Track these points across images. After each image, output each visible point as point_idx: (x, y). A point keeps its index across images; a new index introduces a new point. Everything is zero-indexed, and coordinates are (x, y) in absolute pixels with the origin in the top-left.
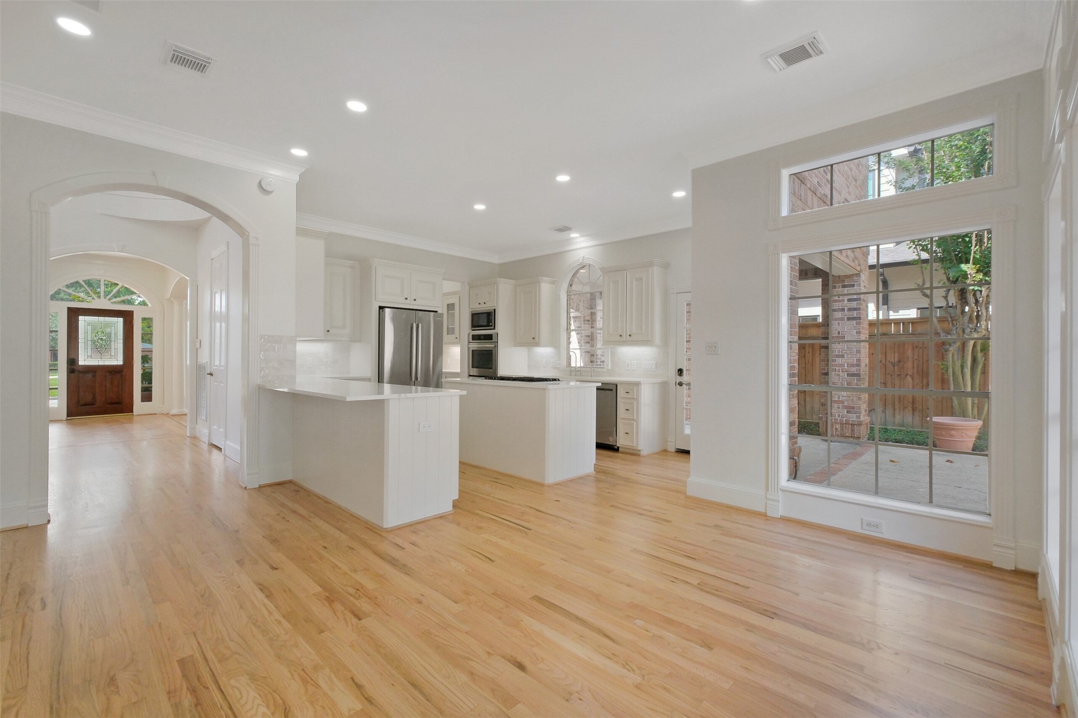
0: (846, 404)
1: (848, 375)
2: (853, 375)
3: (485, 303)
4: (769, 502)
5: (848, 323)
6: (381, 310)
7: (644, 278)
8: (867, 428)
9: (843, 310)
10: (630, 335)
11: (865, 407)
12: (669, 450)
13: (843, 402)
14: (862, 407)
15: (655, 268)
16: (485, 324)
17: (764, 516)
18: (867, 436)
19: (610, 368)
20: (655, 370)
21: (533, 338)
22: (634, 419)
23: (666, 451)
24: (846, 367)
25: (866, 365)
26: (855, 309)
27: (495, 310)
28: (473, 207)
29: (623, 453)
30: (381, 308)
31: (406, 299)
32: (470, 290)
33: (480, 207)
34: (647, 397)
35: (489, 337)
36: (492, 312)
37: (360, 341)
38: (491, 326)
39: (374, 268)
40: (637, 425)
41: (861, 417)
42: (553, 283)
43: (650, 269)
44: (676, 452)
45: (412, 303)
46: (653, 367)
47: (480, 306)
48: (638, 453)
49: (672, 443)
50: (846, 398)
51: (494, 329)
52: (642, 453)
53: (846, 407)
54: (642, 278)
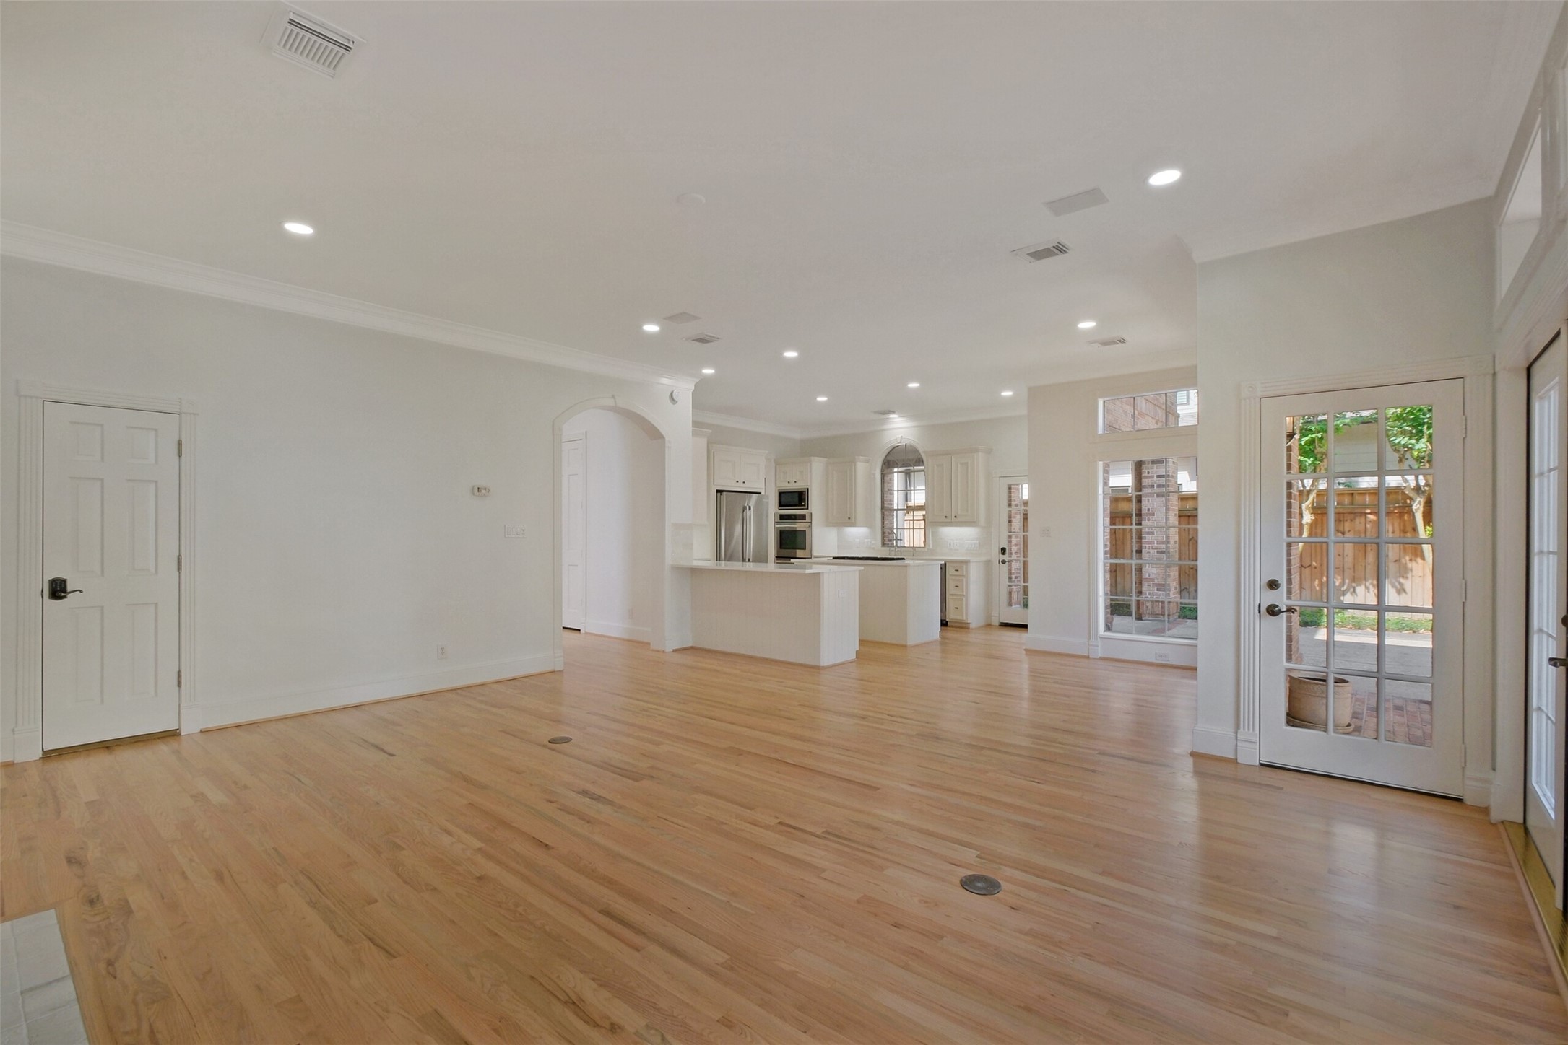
0: (1156, 581)
1: (1158, 552)
2: (1163, 552)
3: (795, 482)
4: (1091, 647)
5: (1158, 499)
6: (719, 494)
7: (969, 463)
8: (1177, 607)
9: (1153, 486)
10: (955, 517)
11: (1175, 584)
12: (993, 624)
13: (1153, 580)
14: (1171, 585)
15: (980, 454)
16: (796, 502)
17: (1088, 657)
18: (1178, 614)
19: (931, 547)
20: (978, 549)
21: (849, 518)
22: (963, 595)
23: (989, 625)
24: (1156, 545)
25: (1176, 542)
26: (1163, 486)
27: (807, 489)
29: (952, 627)
30: (718, 492)
31: (737, 481)
32: (776, 467)
33: (822, 399)
34: (975, 575)
35: (800, 517)
36: (804, 491)
38: (804, 505)
39: (712, 453)
40: (967, 600)
41: (1171, 594)
42: (867, 461)
43: (975, 454)
44: (1000, 625)
45: (740, 486)
46: (977, 547)
47: (788, 485)
48: (967, 626)
49: (996, 618)
50: (1156, 576)
51: (808, 509)
52: (971, 626)
53: (1156, 585)
54: (967, 463)
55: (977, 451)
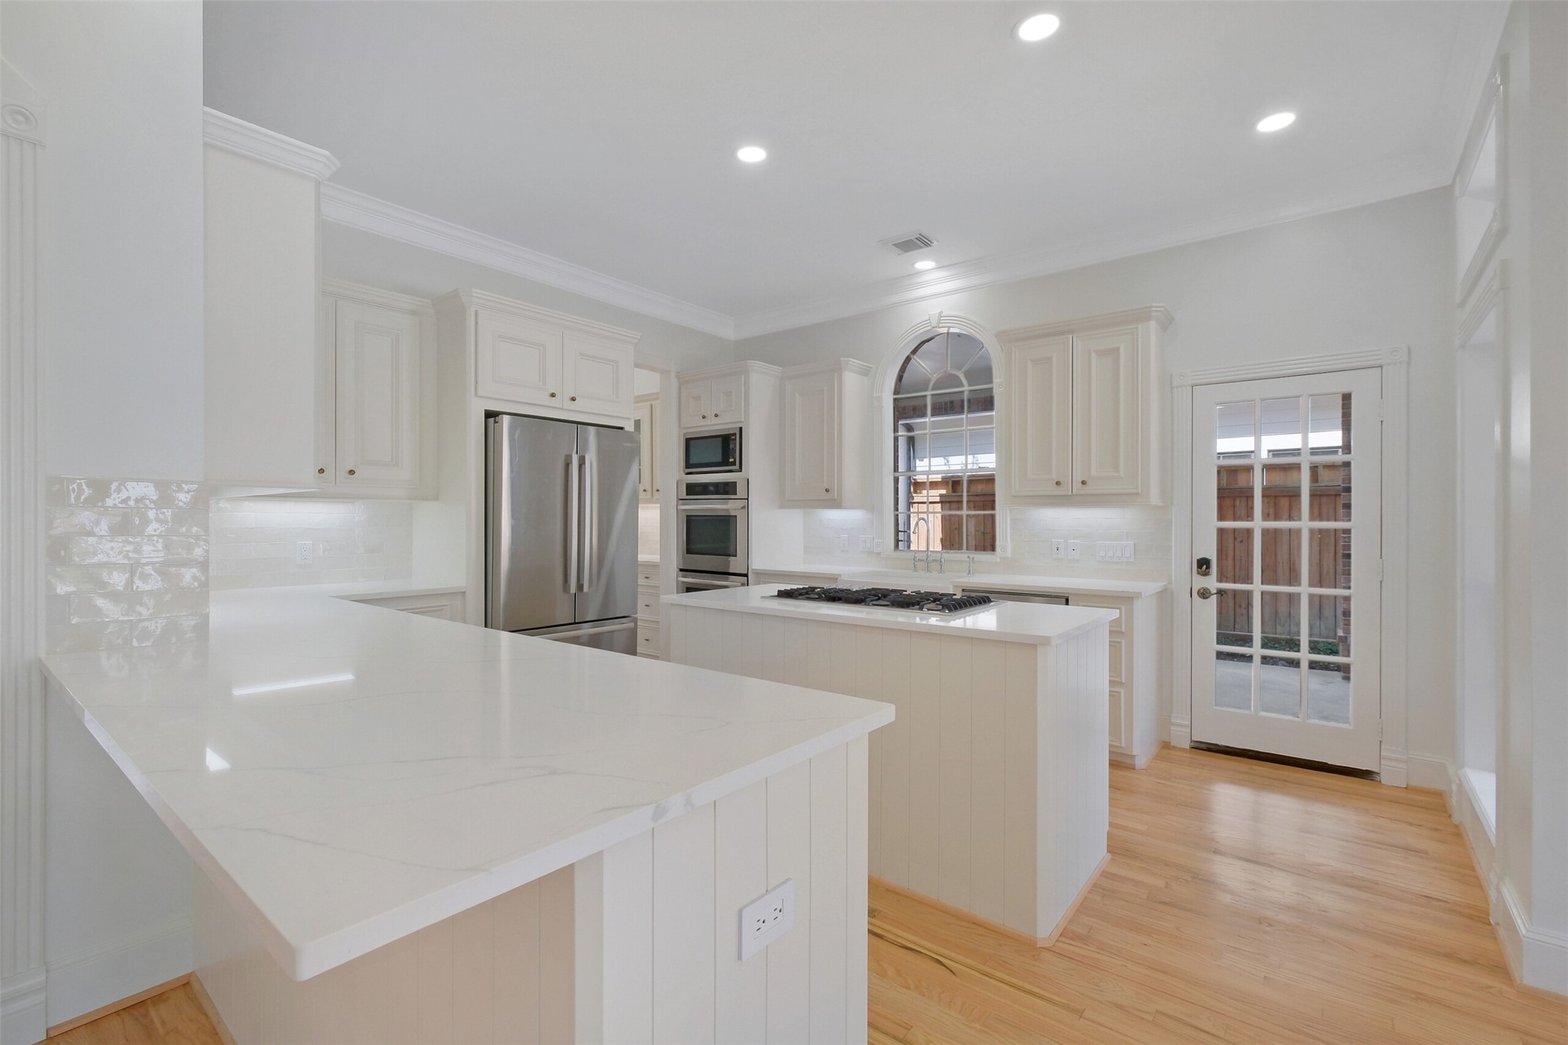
3: (716, 416)
6: (492, 420)
7: (1122, 350)
10: (1084, 483)
12: (1177, 745)
15: (1150, 325)
16: (719, 458)
19: (1010, 556)
20: (1132, 560)
21: (827, 490)
22: (1121, 683)
27: (741, 429)
28: (733, 154)
30: (490, 415)
31: (553, 395)
32: (680, 388)
33: (752, 155)
35: (727, 489)
36: (735, 434)
37: (436, 498)
38: (734, 463)
39: (473, 314)
40: (1127, 695)
42: (865, 372)
43: (1140, 326)
44: (1194, 749)
45: (565, 407)
46: (1127, 554)
47: (704, 422)
48: (1130, 762)
49: (1183, 730)
51: (740, 469)
52: (1138, 763)
54: (1117, 350)
55: (1143, 316)
